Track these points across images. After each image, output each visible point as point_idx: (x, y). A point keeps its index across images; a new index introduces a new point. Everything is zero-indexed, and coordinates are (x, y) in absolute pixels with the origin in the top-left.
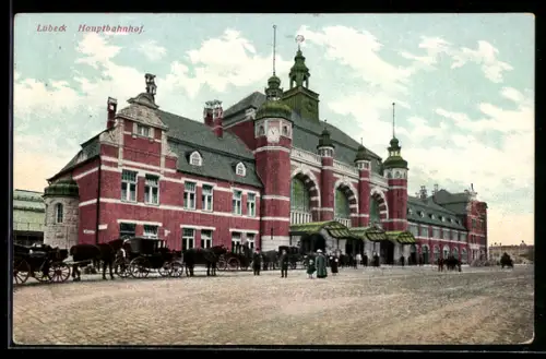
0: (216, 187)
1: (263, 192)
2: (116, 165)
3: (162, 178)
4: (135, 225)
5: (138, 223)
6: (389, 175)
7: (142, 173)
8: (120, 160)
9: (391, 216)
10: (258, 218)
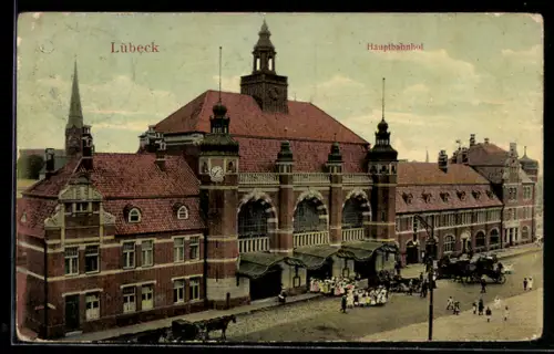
0: (156, 241)
1: (206, 233)
2: (59, 245)
3: (102, 246)
4: (78, 295)
5: (81, 293)
6: (374, 170)
7: (83, 247)
8: (63, 240)
9: (375, 219)
10: (202, 261)
